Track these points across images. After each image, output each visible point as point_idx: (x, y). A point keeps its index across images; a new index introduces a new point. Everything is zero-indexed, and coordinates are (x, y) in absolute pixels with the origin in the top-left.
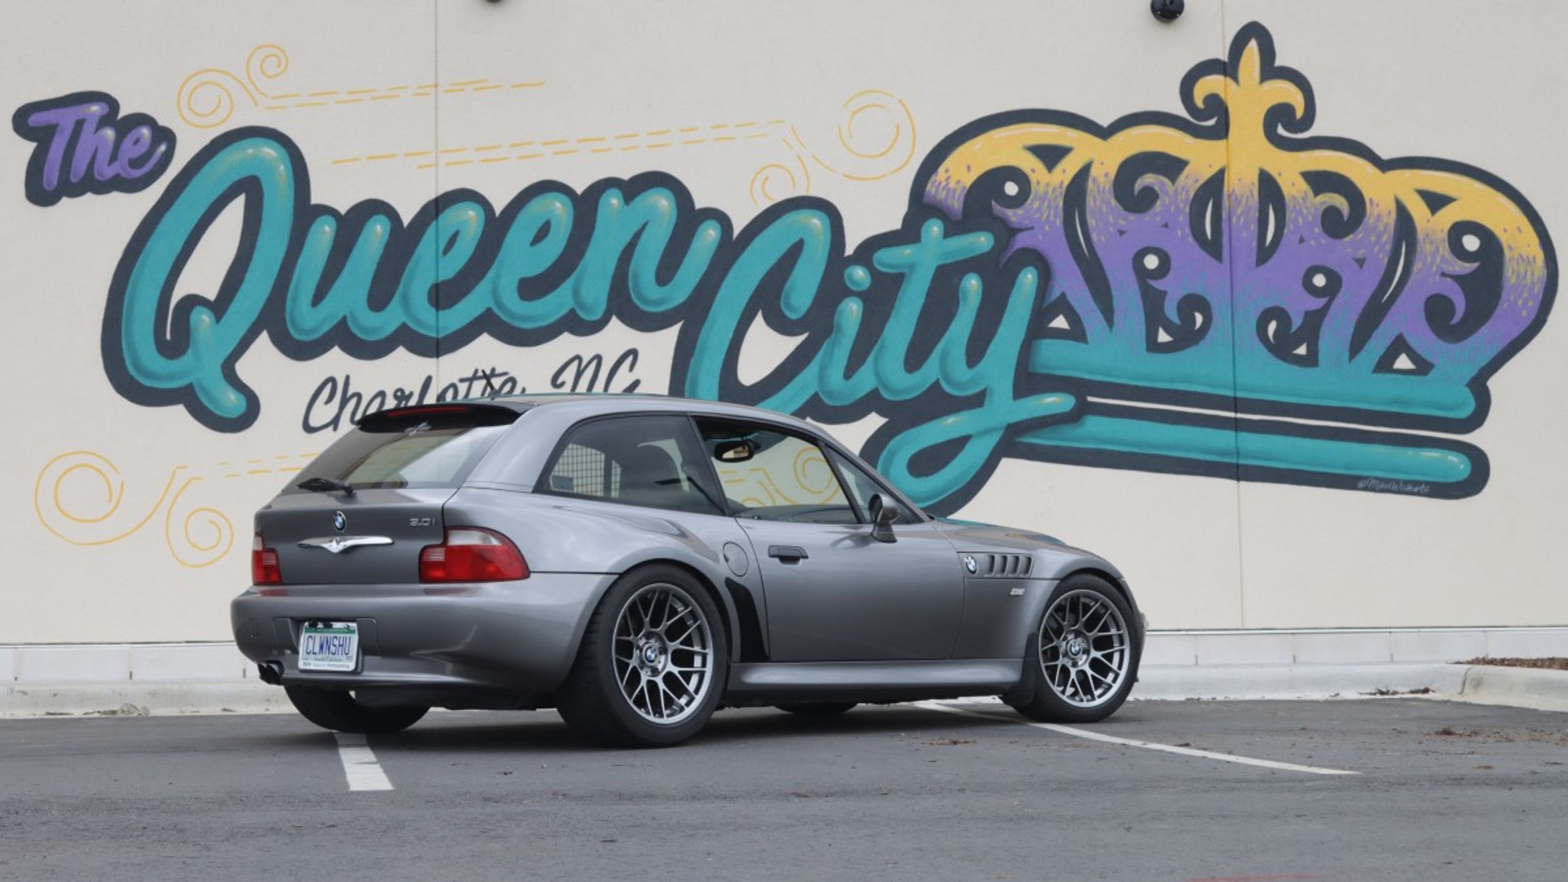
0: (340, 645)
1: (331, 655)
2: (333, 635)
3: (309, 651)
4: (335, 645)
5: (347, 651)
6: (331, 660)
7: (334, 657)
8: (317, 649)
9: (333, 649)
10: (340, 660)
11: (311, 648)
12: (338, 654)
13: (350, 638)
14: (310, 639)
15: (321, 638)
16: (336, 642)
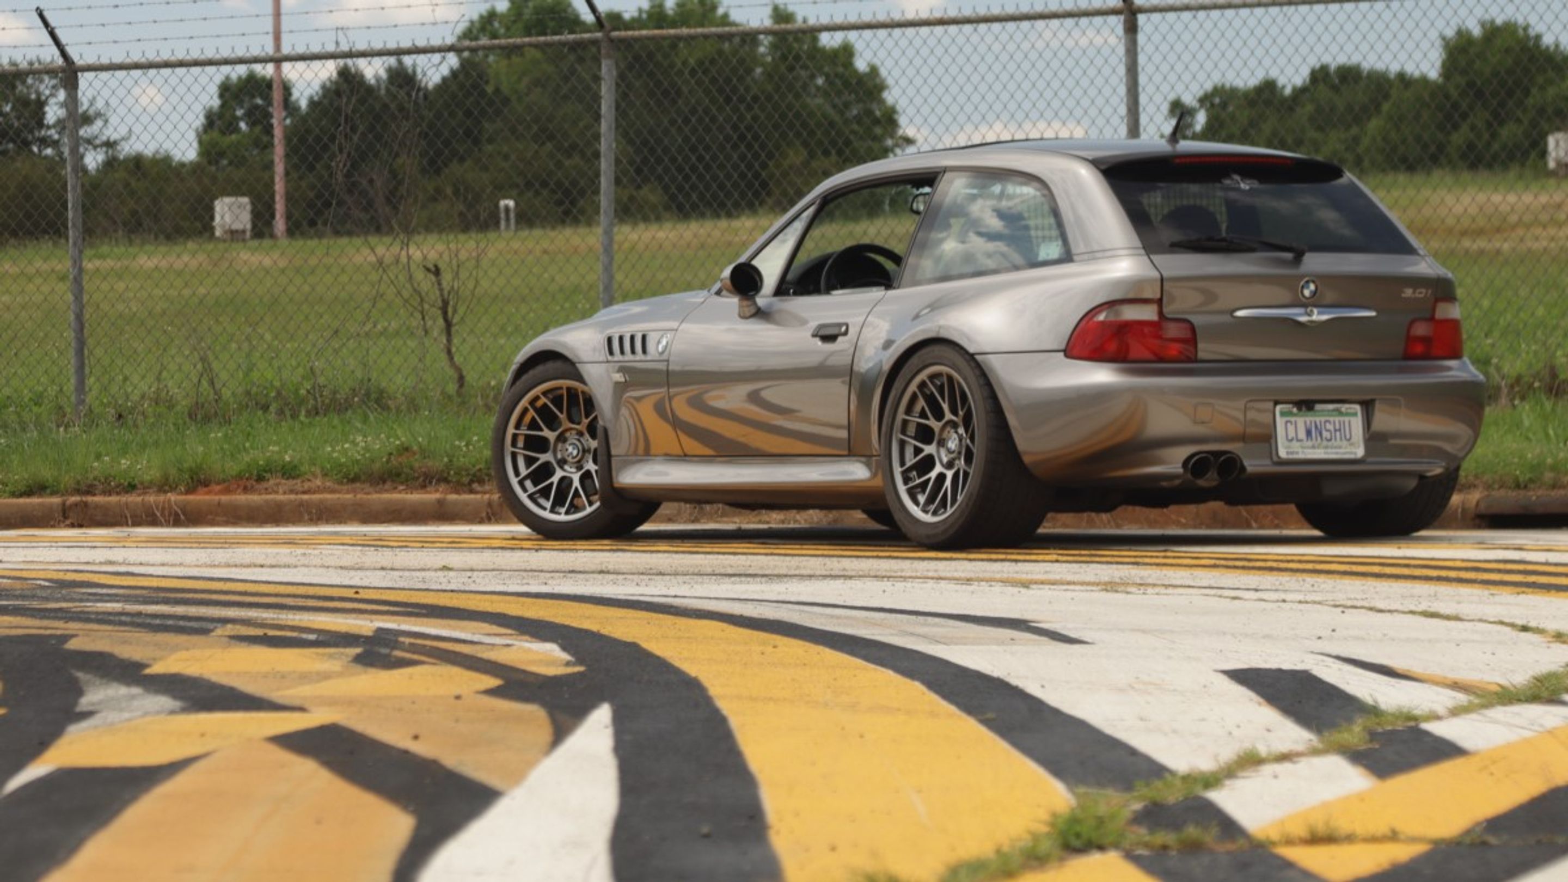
0: (1336, 430)
1: (1325, 443)
2: (1323, 419)
3: (1290, 438)
4: (1328, 431)
5: (1348, 437)
6: (1326, 447)
7: (1330, 444)
8: (1302, 434)
9: (1325, 434)
10: (1340, 447)
11: (1292, 434)
12: (1336, 439)
13: (1349, 422)
14: (1289, 424)
15: (1305, 423)
16: (1330, 427)
